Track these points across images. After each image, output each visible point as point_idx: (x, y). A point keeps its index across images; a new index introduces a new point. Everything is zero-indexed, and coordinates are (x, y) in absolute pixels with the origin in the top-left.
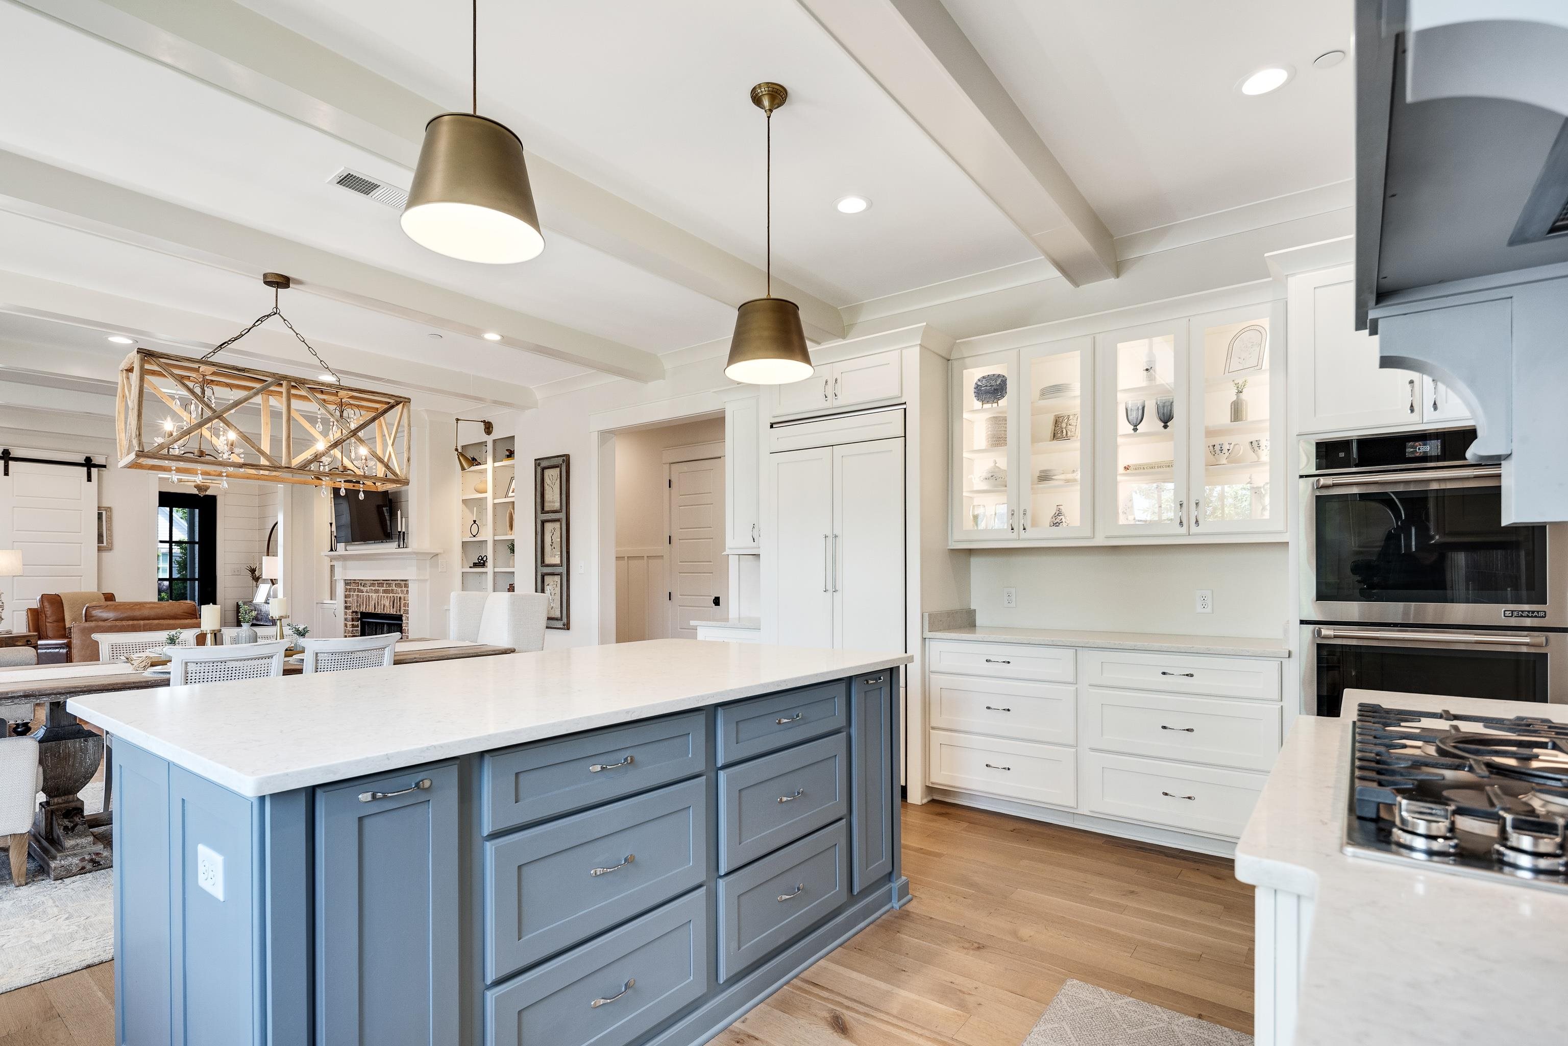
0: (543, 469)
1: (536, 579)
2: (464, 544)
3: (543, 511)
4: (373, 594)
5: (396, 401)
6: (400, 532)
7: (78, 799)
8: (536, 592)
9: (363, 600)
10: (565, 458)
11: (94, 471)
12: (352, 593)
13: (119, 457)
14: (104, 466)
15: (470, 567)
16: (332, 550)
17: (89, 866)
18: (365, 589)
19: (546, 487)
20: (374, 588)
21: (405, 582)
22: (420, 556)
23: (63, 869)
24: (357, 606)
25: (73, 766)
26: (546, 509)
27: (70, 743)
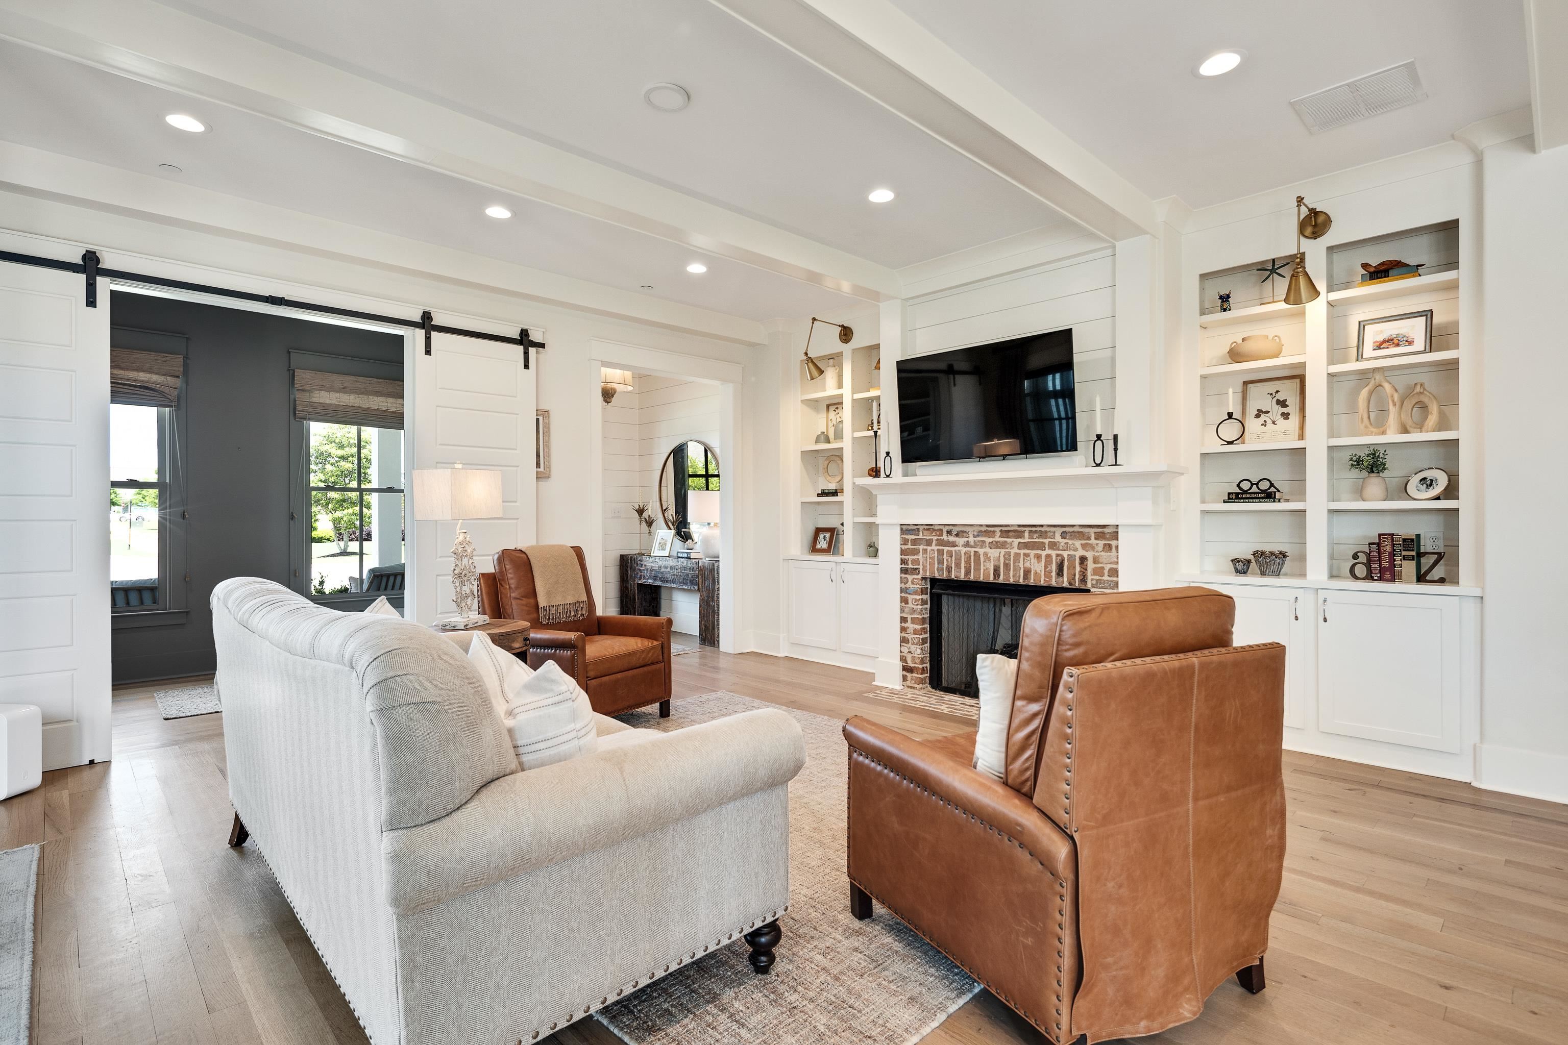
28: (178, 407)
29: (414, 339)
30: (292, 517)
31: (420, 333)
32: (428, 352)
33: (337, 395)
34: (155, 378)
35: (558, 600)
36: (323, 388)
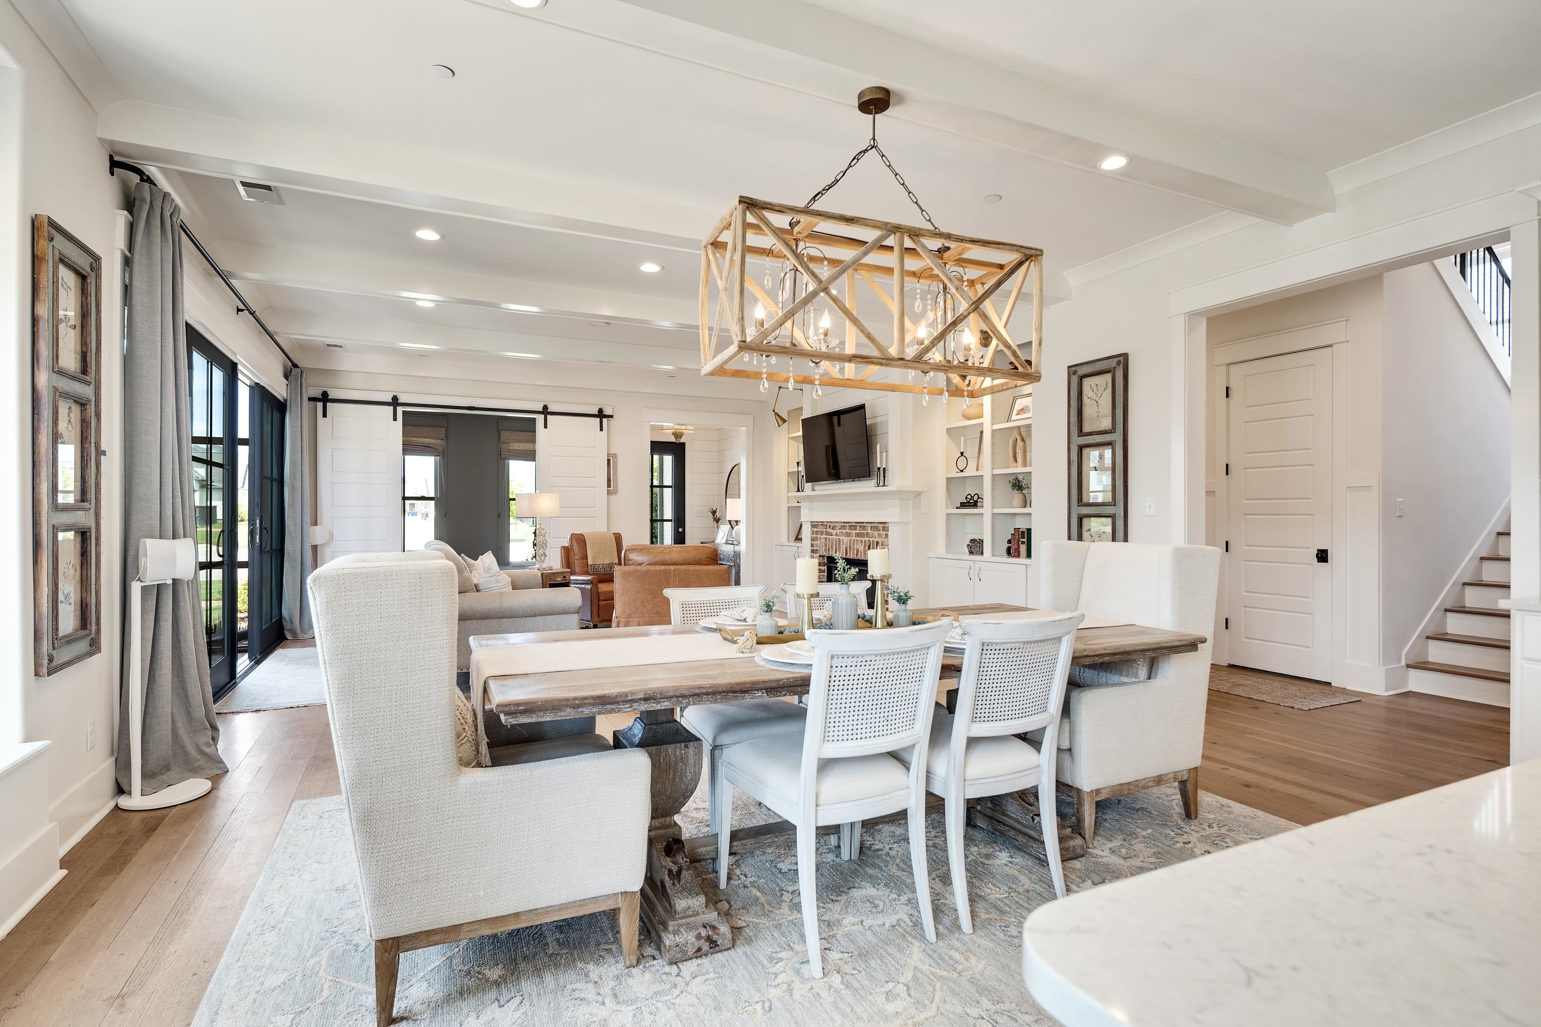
0: (1082, 378)
1: (1069, 522)
2: (949, 480)
3: (1081, 433)
4: (844, 538)
5: (1025, 255)
6: (879, 469)
7: (676, 824)
8: (1069, 539)
9: (832, 544)
10: (1121, 359)
11: (605, 420)
12: (819, 536)
13: (703, 361)
14: (612, 416)
15: (957, 508)
16: (798, 490)
17: (706, 947)
18: (834, 532)
19: (1086, 400)
20: (845, 531)
21: (883, 525)
22: (900, 494)
23: (678, 949)
24: (825, 550)
25: (673, 780)
26: (1087, 428)
27: (670, 748)
28: (443, 456)
29: (540, 419)
30: (499, 516)
31: (542, 417)
32: (546, 427)
33: (523, 444)
34: (432, 441)
35: (599, 562)
36: (515, 441)
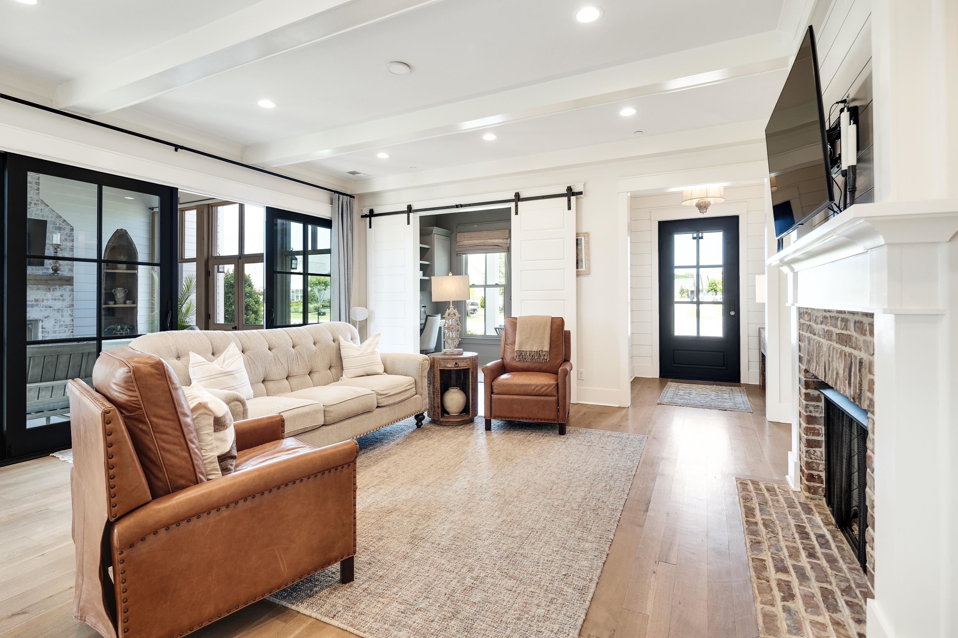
4: (824, 340)
11: (573, 198)
12: (804, 333)
14: (581, 193)
18: (816, 327)
20: (826, 328)
24: (808, 360)
29: (512, 207)
31: (514, 204)
32: (518, 214)
35: (527, 348)
